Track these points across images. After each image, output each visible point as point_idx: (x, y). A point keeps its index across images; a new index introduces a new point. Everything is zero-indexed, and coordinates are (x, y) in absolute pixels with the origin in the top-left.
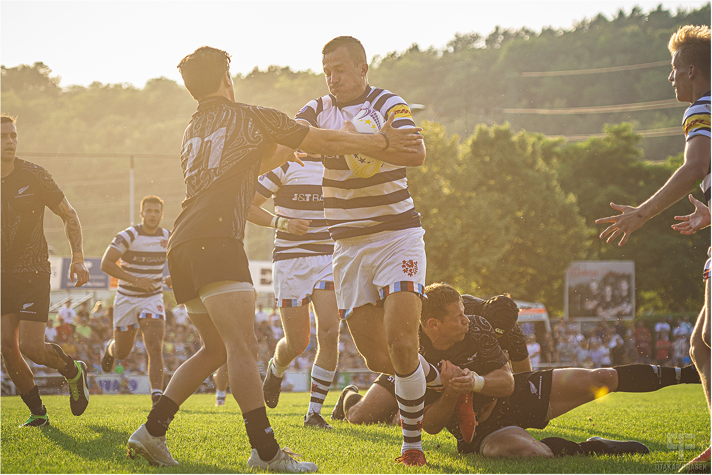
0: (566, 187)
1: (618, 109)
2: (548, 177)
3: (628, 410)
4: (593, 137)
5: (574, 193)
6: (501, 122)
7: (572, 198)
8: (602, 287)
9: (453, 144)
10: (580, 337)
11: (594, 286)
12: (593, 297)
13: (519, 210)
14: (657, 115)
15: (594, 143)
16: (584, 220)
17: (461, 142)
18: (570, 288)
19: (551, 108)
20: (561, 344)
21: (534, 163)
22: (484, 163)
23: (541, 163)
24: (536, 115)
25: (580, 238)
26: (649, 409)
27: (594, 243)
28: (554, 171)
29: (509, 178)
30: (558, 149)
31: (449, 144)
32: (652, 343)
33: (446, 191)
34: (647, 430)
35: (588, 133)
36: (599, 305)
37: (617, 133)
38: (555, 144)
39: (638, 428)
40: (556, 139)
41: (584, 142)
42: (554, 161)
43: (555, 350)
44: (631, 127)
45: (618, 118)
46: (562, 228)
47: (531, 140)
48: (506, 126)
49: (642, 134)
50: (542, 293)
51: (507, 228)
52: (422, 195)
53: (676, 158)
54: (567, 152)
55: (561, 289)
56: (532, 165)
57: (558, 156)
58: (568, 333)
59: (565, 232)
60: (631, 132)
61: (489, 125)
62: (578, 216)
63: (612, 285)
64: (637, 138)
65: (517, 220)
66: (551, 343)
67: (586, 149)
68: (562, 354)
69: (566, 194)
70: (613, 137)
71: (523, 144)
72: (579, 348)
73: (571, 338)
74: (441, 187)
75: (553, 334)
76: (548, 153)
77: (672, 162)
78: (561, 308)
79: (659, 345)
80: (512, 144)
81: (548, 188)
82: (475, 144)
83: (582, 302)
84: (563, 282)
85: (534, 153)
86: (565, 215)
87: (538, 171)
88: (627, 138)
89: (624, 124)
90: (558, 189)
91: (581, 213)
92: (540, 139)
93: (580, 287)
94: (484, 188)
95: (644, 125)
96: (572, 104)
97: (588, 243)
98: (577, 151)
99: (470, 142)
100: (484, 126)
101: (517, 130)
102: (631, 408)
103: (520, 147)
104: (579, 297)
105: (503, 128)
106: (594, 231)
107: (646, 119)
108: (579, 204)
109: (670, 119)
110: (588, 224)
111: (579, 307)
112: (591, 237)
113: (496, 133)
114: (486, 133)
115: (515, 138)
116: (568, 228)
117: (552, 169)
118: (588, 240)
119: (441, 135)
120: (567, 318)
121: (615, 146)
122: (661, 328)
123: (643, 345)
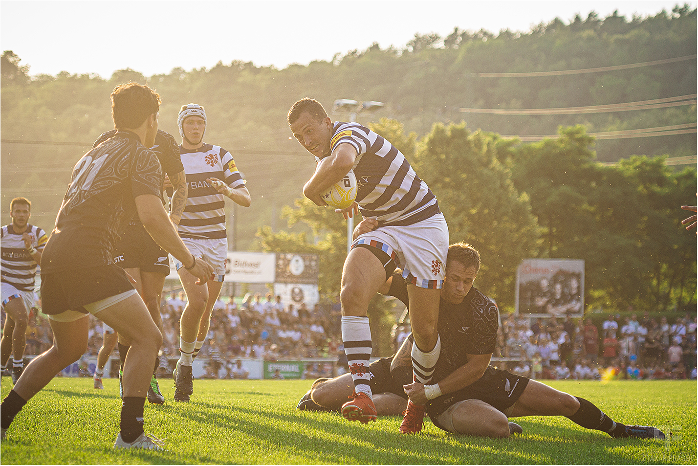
0: (520, 187)
1: (573, 111)
2: (502, 176)
4: (547, 138)
5: (527, 192)
6: (458, 121)
7: (525, 197)
8: (552, 284)
9: (411, 140)
10: (529, 333)
11: (545, 283)
12: (544, 295)
13: (473, 207)
14: (610, 118)
15: (548, 144)
16: (536, 219)
17: (418, 139)
18: (521, 285)
19: (507, 109)
20: (511, 340)
21: (489, 162)
22: (440, 160)
23: (495, 162)
24: (491, 115)
25: (532, 236)
27: (545, 241)
28: (508, 170)
29: (464, 176)
30: (512, 149)
31: (406, 141)
32: (600, 341)
35: (542, 133)
36: (548, 302)
37: (571, 134)
38: (510, 144)
40: (511, 138)
41: (538, 142)
42: (509, 160)
44: (585, 129)
45: (572, 120)
46: (515, 226)
47: (488, 139)
48: (463, 125)
49: (594, 136)
50: (494, 289)
51: (461, 225)
53: (628, 161)
54: (521, 152)
55: (512, 286)
56: (487, 164)
57: (513, 155)
58: (518, 328)
59: (518, 230)
60: (584, 133)
61: (446, 124)
62: (531, 215)
63: (561, 282)
64: (590, 140)
65: (470, 217)
66: (501, 338)
67: (540, 149)
68: (511, 349)
69: (520, 193)
70: (566, 138)
71: (478, 143)
72: (528, 344)
73: (521, 333)
75: (503, 329)
76: (502, 153)
77: (624, 164)
78: (512, 305)
79: (606, 342)
80: (469, 142)
81: (502, 186)
82: (432, 142)
83: (532, 299)
84: (515, 278)
85: (489, 151)
86: (518, 213)
87: (493, 169)
88: (581, 140)
89: (578, 126)
90: (511, 188)
91: (534, 212)
92: (495, 138)
93: (531, 283)
94: (439, 185)
95: (597, 128)
96: (527, 106)
97: (540, 242)
98: (530, 151)
99: (427, 140)
100: (441, 125)
101: (473, 130)
103: (476, 145)
104: (529, 294)
105: (459, 126)
106: (545, 230)
107: (599, 122)
108: (531, 203)
109: (622, 122)
110: (540, 223)
111: (529, 304)
112: (543, 236)
113: (452, 131)
114: (443, 131)
115: (471, 137)
116: (520, 226)
117: (506, 168)
118: (539, 238)
119: (399, 133)
120: (517, 314)
121: (568, 147)
122: (609, 326)
123: (590, 342)
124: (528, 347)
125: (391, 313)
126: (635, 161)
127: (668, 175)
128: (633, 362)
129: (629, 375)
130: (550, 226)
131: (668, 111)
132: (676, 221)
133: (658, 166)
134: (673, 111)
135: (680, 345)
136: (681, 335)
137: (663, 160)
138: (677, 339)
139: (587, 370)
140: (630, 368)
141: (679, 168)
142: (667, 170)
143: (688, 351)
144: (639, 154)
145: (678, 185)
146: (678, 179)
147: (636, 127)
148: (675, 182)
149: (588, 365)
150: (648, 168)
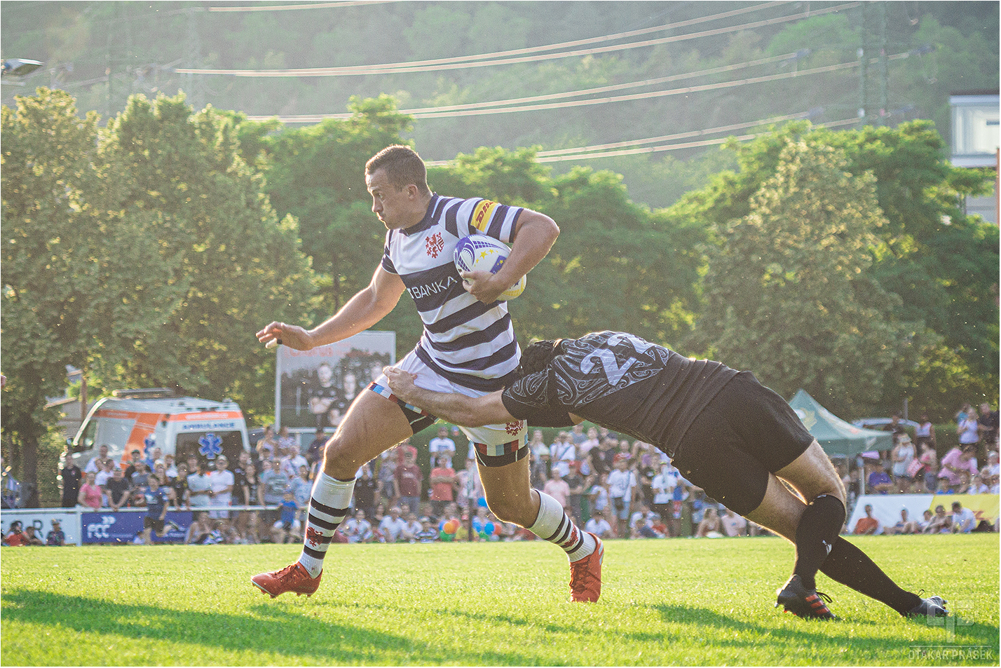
0: (281, 205)
1: (375, 70)
2: (249, 187)
3: (377, 589)
4: (329, 118)
5: (294, 214)
6: (173, 91)
7: (291, 222)
8: (339, 377)
9: (89, 125)
10: (300, 461)
11: (326, 374)
13: (199, 243)
14: (440, 81)
15: (330, 129)
16: (310, 259)
17: (102, 125)
18: (284, 376)
19: (259, 68)
20: (268, 472)
21: (228, 161)
22: (144, 161)
23: (238, 163)
24: (232, 77)
25: (303, 291)
26: (412, 587)
27: (325, 299)
28: (259, 176)
29: (183, 186)
30: (267, 138)
31: (81, 127)
32: (425, 472)
33: (75, 207)
34: (407, 623)
35: (321, 111)
36: (333, 406)
37: (371, 111)
38: (263, 130)
39: (391, 620)
40: (266, 120)
41: (312, 126)
42: (262, 158)
43: (257, 483)
44: (396, 102)
45: (373, 86)
46: (272, 273)
47: (226, 121)
48: (180, 97)
49: (413, 114)
50: (237, 383)
51: (178, 273)
52: (34, 215)
53: (470, 157)
54: (283, 144)
55: (270, 378)
56: (222, 166)
57: (269, 150)
58: (280, 452)
59: (278, 281)
60: (395, 111)
61: (151, 96)
62: (302, 256)
63: (355, 371)
64: (404, 121)
65: (195, 259)
66: (251, 470)
67: (320, 138)
68: (269, 489)
69: (281, 217)
70: (362, 117)
71: (208, 129)
72: (298, 479)
73: (284, 460)
74: (66, 201)
76: (250, 145)
77: (465, 162)
78: (269, 411)
79: (436, 474)
80: (192, 126)
81: (249, 204)
82: (126, 128)
83: (304, 402)
84: (273, 365)
85: (226, 143)
86: (279, 251)
87: (235, 173)
88: (389, 121)
89: (383, 97)
90: (266, 207)
91: (305, 249)
92: (237, 120)
93: (301, 374)
94: (140, 204)
95: (417, 100)
96: (295, 62)
97: (317, 300)
98: (299, 141)
99: (117, 125)
100: (142, 98)
101: (199, 106)
102: (381, 584)
103: (203, 133)
104: (299, 393)
105: (173, 100)
106: (327, 279)
107: (420, 88)
108: (302, 232)
109: (461, 87)
110: (318, 268)
111: (298, 408)
112: (323, 290)
113: (161, 108)
114: (145, 109)
115: (194, 119)
116: (283, 274)
117: (257, 171)
118: (317, 294)
119: (68, 112)
120: (277, 428)
121: (366, 134)
122: (440, 447)
123: (408, 475)
124: (297, 485)
125: (57, 430)
126: (484, 157)
127: (542, 180)
128: (482, 510)
129: (476, 533)
130: (335, 272)
131: (541, 68)
132: (557, 261)
133: (523, 166)
134: (550, 67)
135: (565, 479)
136: (567, 461)
137: (531, 155)
138: (561, 469)
139: (402, 525)
140: (476, 520)
141: (562, 167)
142: (538, 172)
143: (579, 489)
144: (491, 144)
145: (560, 196)
146: (560, 188)
147: (485, 98)
148: (555, 192)
149: (404, 517)
150: (506, 169)
